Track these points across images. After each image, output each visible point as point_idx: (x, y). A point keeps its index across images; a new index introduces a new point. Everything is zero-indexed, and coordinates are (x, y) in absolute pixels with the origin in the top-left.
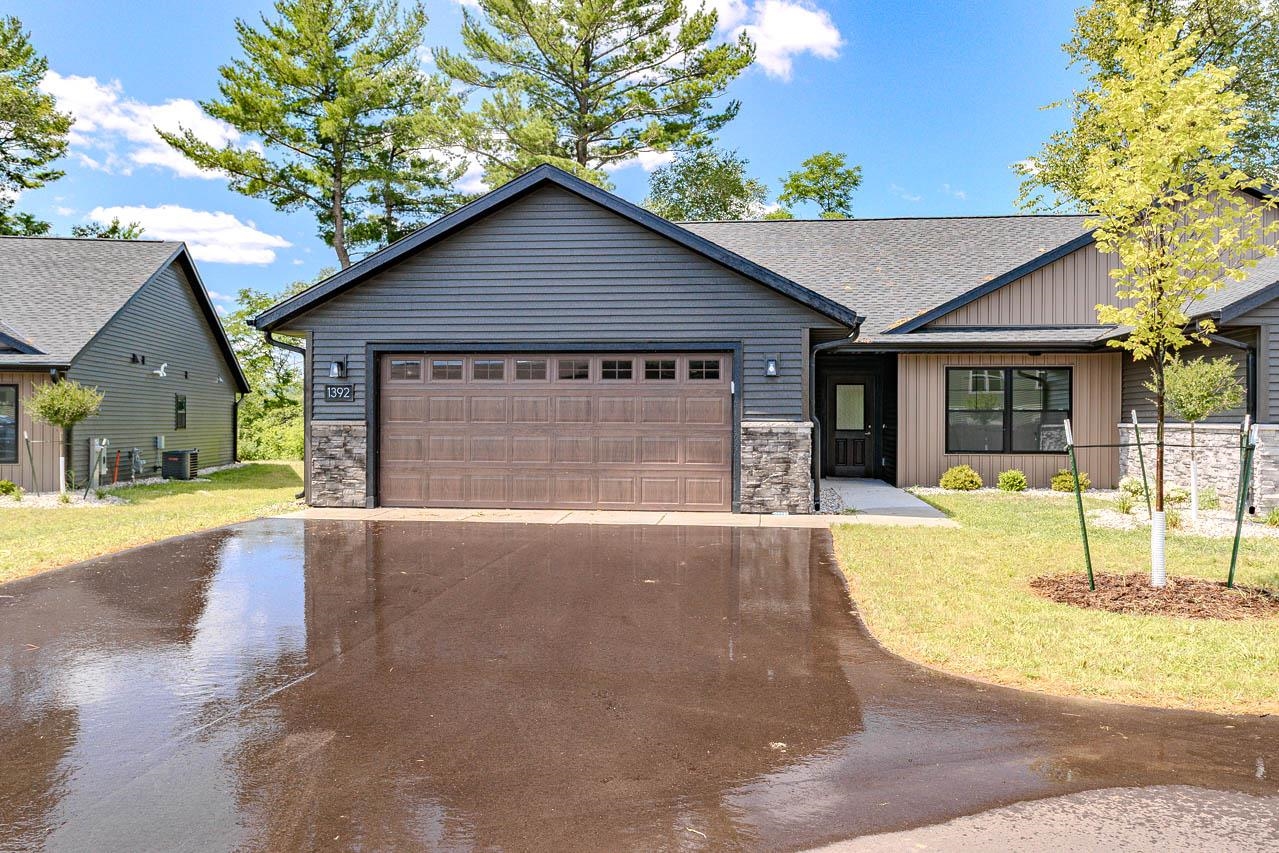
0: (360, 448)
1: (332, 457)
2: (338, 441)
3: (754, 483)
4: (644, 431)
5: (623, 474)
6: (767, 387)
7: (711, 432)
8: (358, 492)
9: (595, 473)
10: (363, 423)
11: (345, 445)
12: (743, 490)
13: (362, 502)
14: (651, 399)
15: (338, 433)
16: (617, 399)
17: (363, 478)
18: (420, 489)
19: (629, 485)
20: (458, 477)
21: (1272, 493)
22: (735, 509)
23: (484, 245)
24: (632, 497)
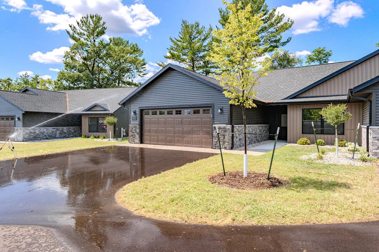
0: (138, 131)
1: (133, 133)
2: (134, 129)
3: (216, 141)
4: (193, 127)
5: (188, 138)
6: (220, 116)
7: (208, 128)
8: (137, 140)
9: (183, 137)
10: (138, 125)
11: (135, 130)
12: (214, 143)
13: (138, 143)
14: (195, 119)
15: (134, 127)
16: (187, 119)
17: (138, 137)
18: (150, 140)
19: (190, 140)
20: (156, 138)
21: (377, 150)
22: (212, 148)
23: (161, 84)
24: (190, 143)
